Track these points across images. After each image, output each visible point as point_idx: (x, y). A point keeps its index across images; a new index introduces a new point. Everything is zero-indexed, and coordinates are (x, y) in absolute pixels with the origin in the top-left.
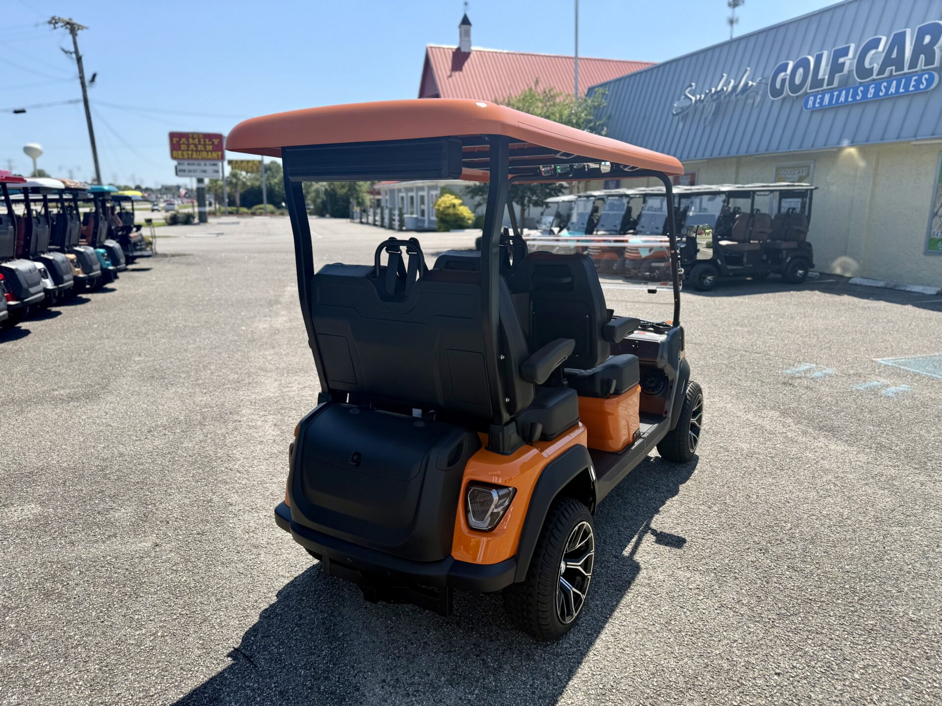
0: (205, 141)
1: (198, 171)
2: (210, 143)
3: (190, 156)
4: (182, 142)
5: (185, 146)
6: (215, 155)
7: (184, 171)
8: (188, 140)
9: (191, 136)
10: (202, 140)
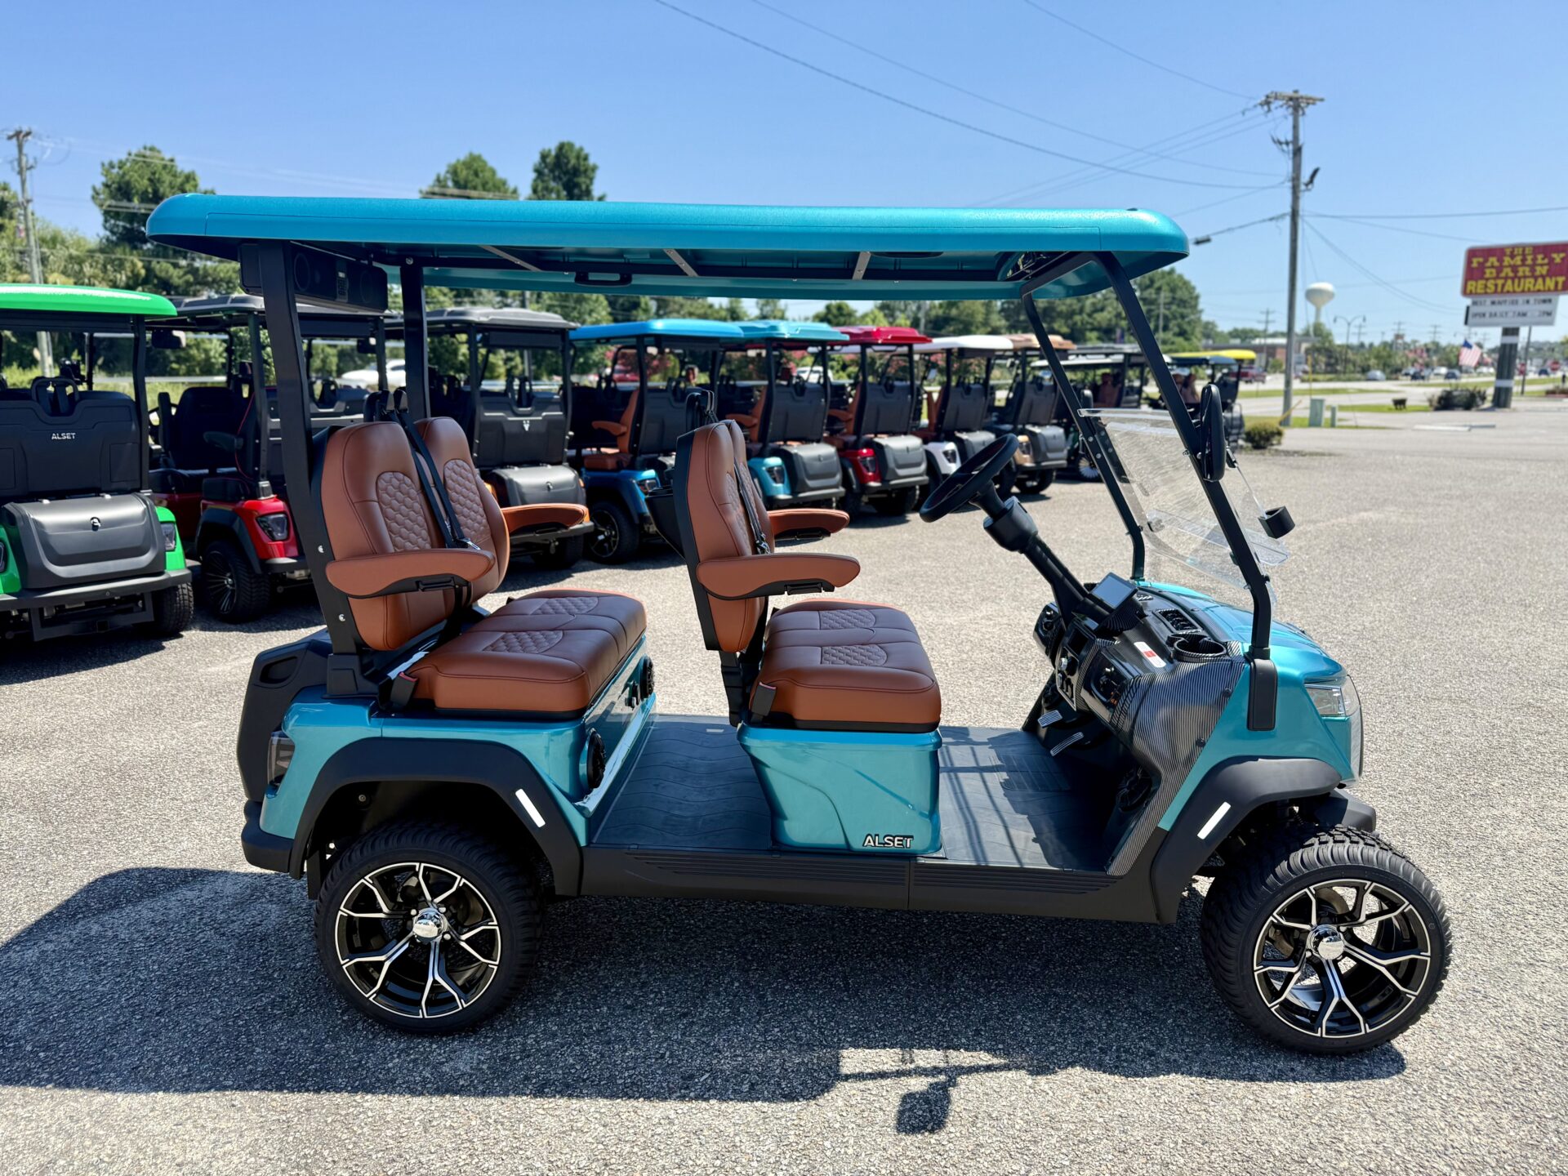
0: (1535, 259)
1: (1511, 314)
2: (1546, 261)
3: (1499, 289)
4: (1489, 264)
5: (1494, 271)
6: (1550, 283)
7: (1484, 315)
8: (1500, 260)
9: (1508, 251)
10: (1529, 258)
